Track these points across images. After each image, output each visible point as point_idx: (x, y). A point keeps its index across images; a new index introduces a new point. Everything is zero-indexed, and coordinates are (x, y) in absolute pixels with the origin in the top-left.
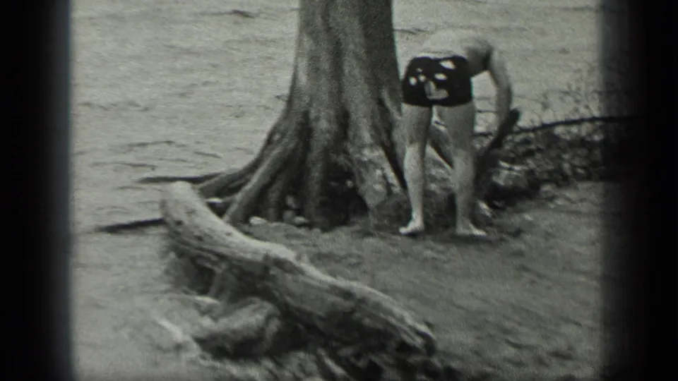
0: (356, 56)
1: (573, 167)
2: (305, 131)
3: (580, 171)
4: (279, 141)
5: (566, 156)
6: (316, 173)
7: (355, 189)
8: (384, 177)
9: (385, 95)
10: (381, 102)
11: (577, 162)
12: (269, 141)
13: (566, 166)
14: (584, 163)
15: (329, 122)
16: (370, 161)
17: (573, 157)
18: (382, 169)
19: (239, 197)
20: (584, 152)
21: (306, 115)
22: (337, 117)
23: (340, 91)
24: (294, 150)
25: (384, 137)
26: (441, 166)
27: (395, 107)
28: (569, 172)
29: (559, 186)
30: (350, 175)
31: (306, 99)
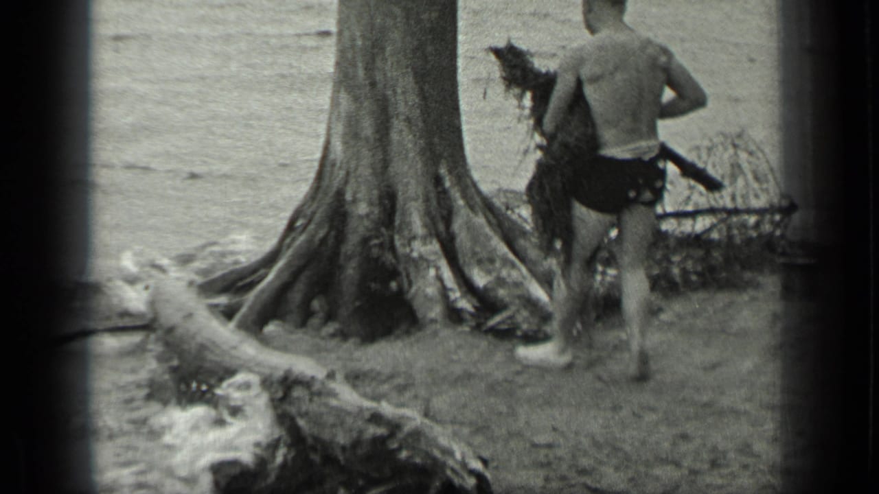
0: (408, 120)
1: (685, 272)
2: (338, 215)
3: (694, 278)
4: (305, 227)
5: (676, 258)
6: (351, 271)
7: (401, 292)
8: (439, 278)
9: (443, 171)
10: (438, 181)
11: (689, 265)
12: (291, 227)
13: (676, 271)
14: (699, 268)
15: (371, 204)
16: (421, 257)
17: (684, 260)
18: (438, 268)
19: (251, 297)
20: (700, 253)
21: (340, 194)
22: (381, 198)
23: (386, 164)
24: (323, 241)
25: (441, 227)
26: (513, 266)
27: (456, 188)
28: (678, 279)
29: (666, 296)
30: (394, 274)
31: (342, 173)
